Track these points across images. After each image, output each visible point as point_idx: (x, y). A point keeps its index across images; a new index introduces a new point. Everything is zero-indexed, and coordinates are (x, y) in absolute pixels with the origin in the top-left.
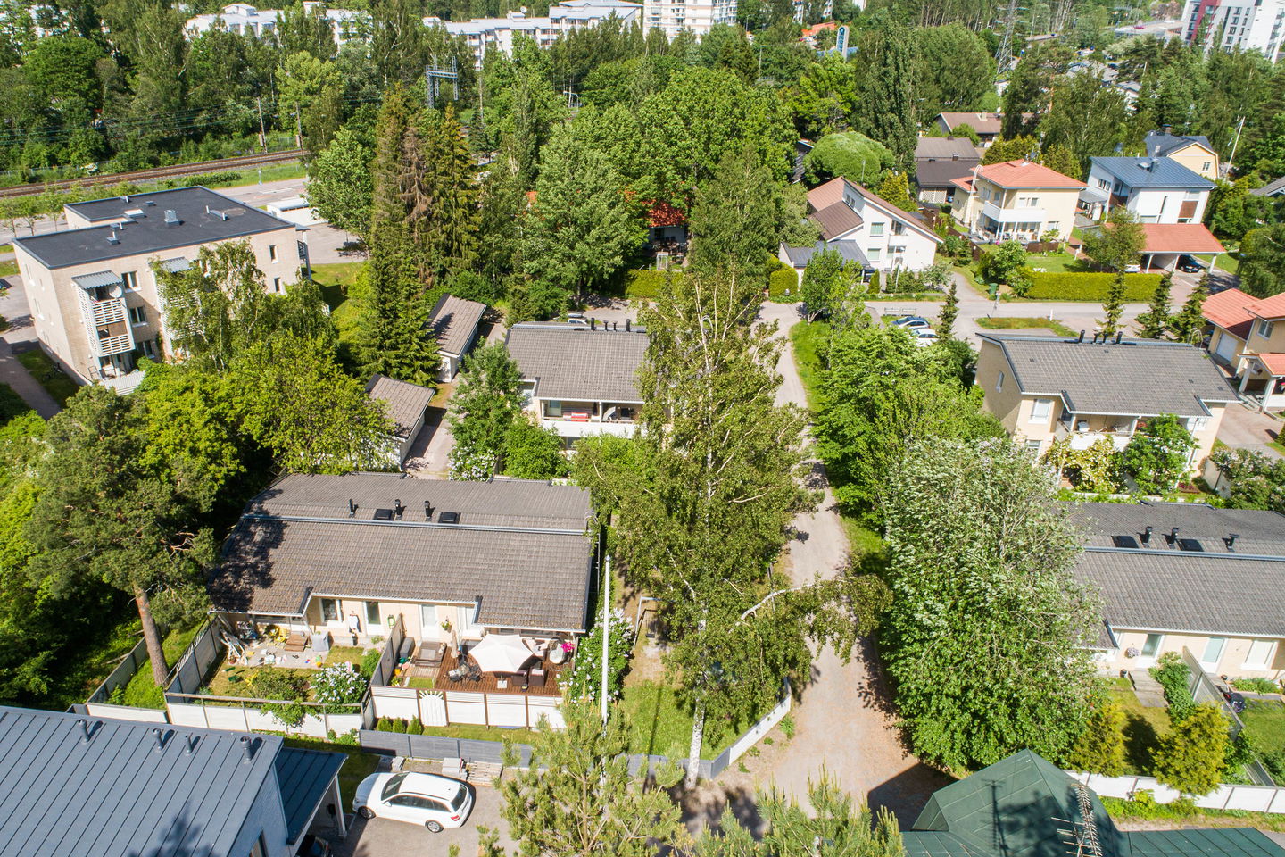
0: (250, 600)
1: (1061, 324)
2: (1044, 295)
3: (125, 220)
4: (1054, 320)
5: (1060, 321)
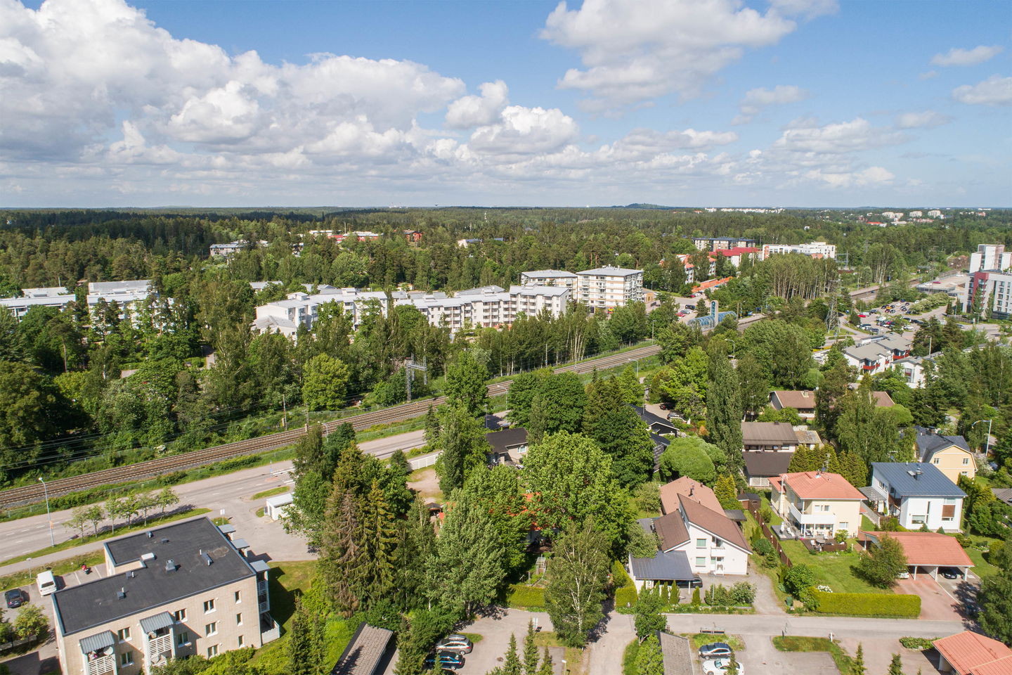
1: (840, 645)
2: (828, 611)
3: (139, 565)
4: (834, 641)
5: (839, 642)
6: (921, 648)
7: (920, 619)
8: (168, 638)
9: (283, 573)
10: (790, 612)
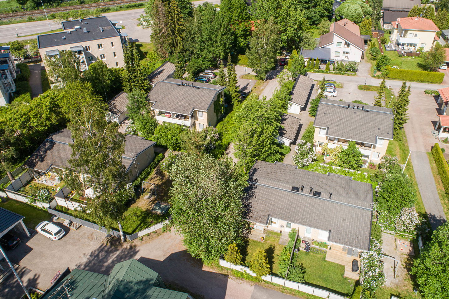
0: (36, 166)
1: (392, 90)
2: (394, 77)
3: (74, 30)
4: (389, 89)
5: (392, 89)
6: (434, 94)
7: (441, 85)
8: (82, 56)
9: (142, 46)
10: (374, 77)
